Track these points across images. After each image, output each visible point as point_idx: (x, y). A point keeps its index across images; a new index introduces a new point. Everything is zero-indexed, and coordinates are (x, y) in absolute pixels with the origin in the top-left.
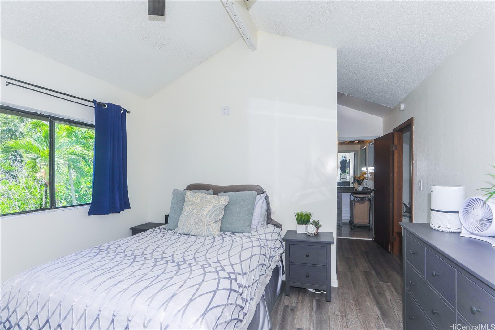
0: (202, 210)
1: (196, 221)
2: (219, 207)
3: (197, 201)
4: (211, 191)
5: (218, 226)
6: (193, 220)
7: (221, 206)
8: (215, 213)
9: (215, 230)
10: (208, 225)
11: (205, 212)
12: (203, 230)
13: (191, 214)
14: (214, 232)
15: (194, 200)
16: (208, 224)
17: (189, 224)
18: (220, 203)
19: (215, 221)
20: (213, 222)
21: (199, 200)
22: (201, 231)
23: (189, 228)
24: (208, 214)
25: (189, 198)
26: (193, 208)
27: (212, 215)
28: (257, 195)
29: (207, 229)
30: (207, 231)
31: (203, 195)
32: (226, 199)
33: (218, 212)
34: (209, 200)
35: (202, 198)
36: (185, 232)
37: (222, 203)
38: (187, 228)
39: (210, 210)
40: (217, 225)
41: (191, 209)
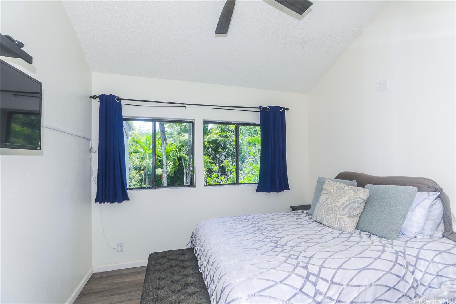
0: (335, 201)
1: (329, 211)
2: (355, 200)
3: (332, 191)
4: (354, 182)
5: (353, 222)
6: (326, 209)
7: (358, 200)
8: (349, 207)
9: (348, 226)
10: (341, 218)
11: (339, 204)
12: (334, 222)
13: (325, 202)
14: (347, 228)
15: (330, 189)
16: (339, 217)
17: (322, 213)
18: (357, 196)
19: (349, 215)
20: (346, 216)
21: (335, 190)
22: (332, 223)
23: (321, 216)
24: (341, 207)
25: (326, 187)
26: (328, 197)
27: (346, 208)
28: (418, 192)
29: (338, 222)
30: (338, 224)
31: (341, 185)
32: (366, 193)
33: (354, 206)
34: (346, 191)
35: (338, 188)
36: (318, 220)
37: (360, 197)
38: (320, 216)
39: (345, 202)
40: (352, 220)
41: (326, 198)
